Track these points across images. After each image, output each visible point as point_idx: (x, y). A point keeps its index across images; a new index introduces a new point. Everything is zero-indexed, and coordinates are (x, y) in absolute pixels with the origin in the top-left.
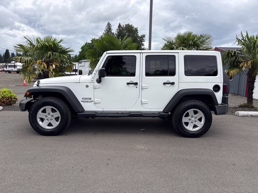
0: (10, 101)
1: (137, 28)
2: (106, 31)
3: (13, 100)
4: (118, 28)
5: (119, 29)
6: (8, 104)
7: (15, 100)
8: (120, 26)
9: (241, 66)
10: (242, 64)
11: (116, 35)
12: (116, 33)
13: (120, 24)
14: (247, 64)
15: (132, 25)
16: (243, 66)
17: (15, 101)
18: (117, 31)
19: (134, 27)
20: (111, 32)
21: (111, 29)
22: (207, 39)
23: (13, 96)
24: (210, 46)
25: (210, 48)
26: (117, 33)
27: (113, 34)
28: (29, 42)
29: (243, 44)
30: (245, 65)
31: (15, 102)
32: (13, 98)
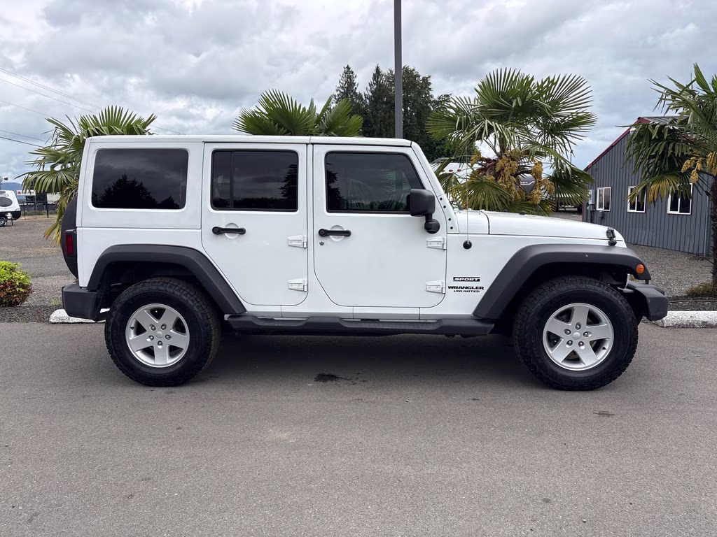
0: (9, 294)
1: (429, 77)
2: (341, 90)
3: (18, 289)
4: (374, 79)
5: (377, 82)
6: (5, 303)
7: (23, 290)
8: (378, 73)
9: (684, 169)
10: (688, 162)
11: (368, 101)
12: (366, 93)
13: (378, 69)
14: (703, 162)
15: (414, 70)
16: (690, 170)
17: (25, 293)
18: (369, 88)
19: (419, 76)
20: (355, 93)
21: (354, 84)
22: (572, 90)
23: (19, 279)
24: (582, 110)
25: (582, 118)
26: (371, 94)
27: (360, 97)
28: (59, 131)
29: (686, 104)
30: (699, 166)
31: (24, 296)
32: (18, 284)
